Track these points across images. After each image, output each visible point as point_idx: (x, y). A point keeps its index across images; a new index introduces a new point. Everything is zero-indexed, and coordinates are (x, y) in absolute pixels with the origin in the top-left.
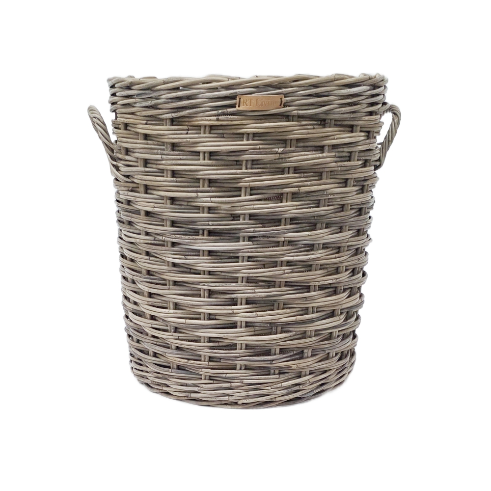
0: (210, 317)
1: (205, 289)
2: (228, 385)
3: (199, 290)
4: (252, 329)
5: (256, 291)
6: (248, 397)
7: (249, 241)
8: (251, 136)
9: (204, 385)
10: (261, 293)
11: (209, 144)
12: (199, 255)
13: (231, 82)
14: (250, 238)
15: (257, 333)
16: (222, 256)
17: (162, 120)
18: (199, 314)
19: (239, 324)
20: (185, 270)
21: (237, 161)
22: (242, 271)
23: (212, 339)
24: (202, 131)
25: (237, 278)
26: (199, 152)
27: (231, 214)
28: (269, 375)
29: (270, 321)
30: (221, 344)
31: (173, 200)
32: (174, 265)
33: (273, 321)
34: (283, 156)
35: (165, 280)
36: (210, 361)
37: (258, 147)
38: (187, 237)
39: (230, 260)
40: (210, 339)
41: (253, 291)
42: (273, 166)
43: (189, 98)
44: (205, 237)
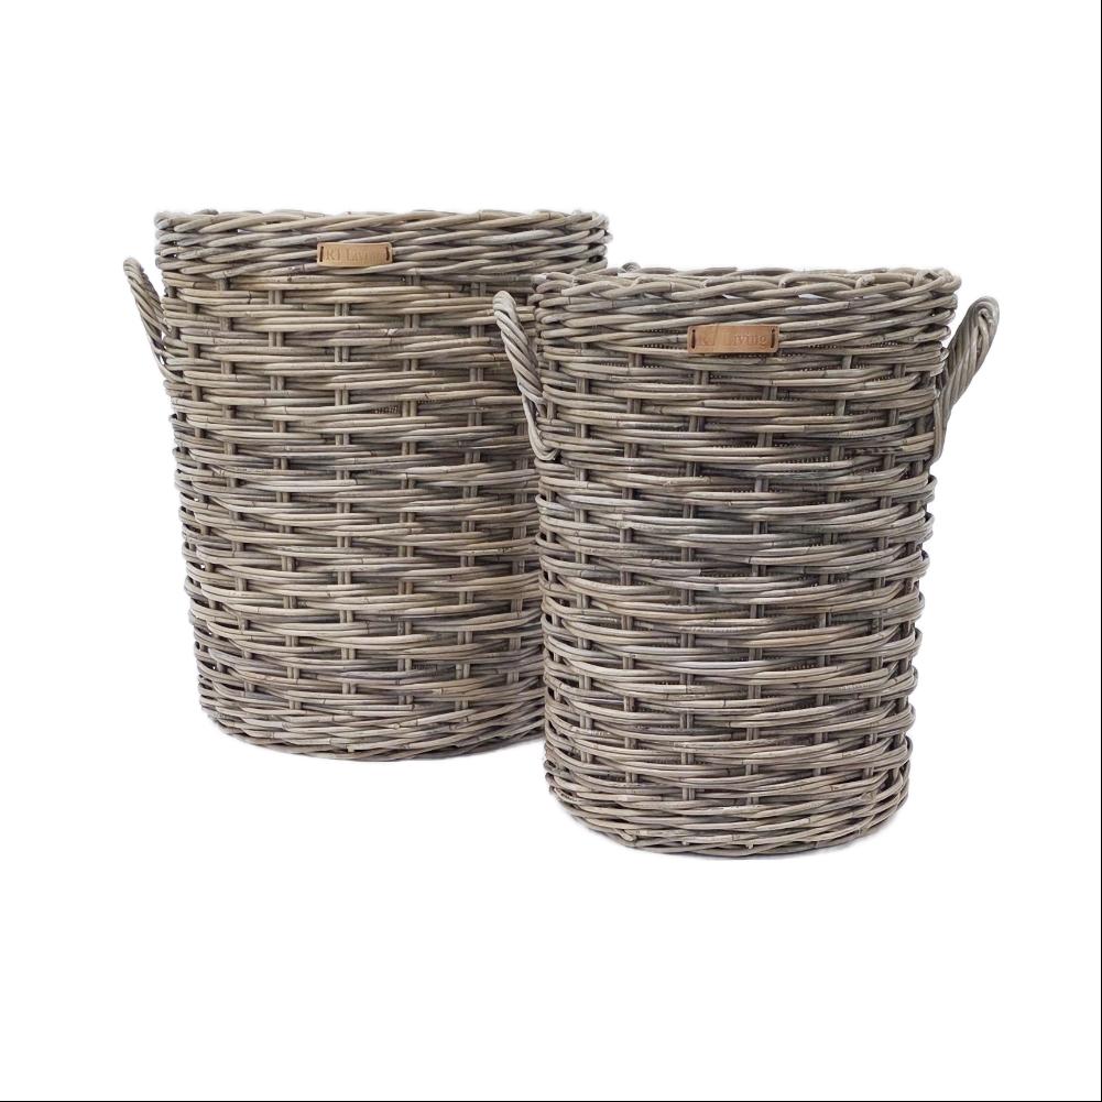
0: (298, 602)
1: (287, 557)
2: (328, 718)
3: (278, 558)
4: (363, 625)
5: (365, 560)
6: (362, 740)
7: (351, 478)
8: (345, 308)
9: (291, 718)
10: (372, 564)
11: (280, 319)
12: (275, 501)
13: (309, 221)
14: (353, 474)
15: (371, 631)
16: (310, 502)
17: (213, 281)
18: (280, 597)
19: (342, 616)
20: (257, 525)
21: (326, 348)
22: (340, 528)
23: (303, 641)
24: (270, 300)
25: (334, 539)
26: (267, 333)
27: (322, 434)
28: (397, 704)
29: (392, 613)
30: (315, 649)
31: (235, 411)
32: (242, 516)
33: (396, 613)
34: (397, 340)
35: (229, 542)
36: (301, 677)
37: (356, 325)
38: (254, 470)
39: (324, 509)
40: (300, 641)
41: (360, 561)
42: (383, 357)
43: (249, 245)
44: (283, 471)
